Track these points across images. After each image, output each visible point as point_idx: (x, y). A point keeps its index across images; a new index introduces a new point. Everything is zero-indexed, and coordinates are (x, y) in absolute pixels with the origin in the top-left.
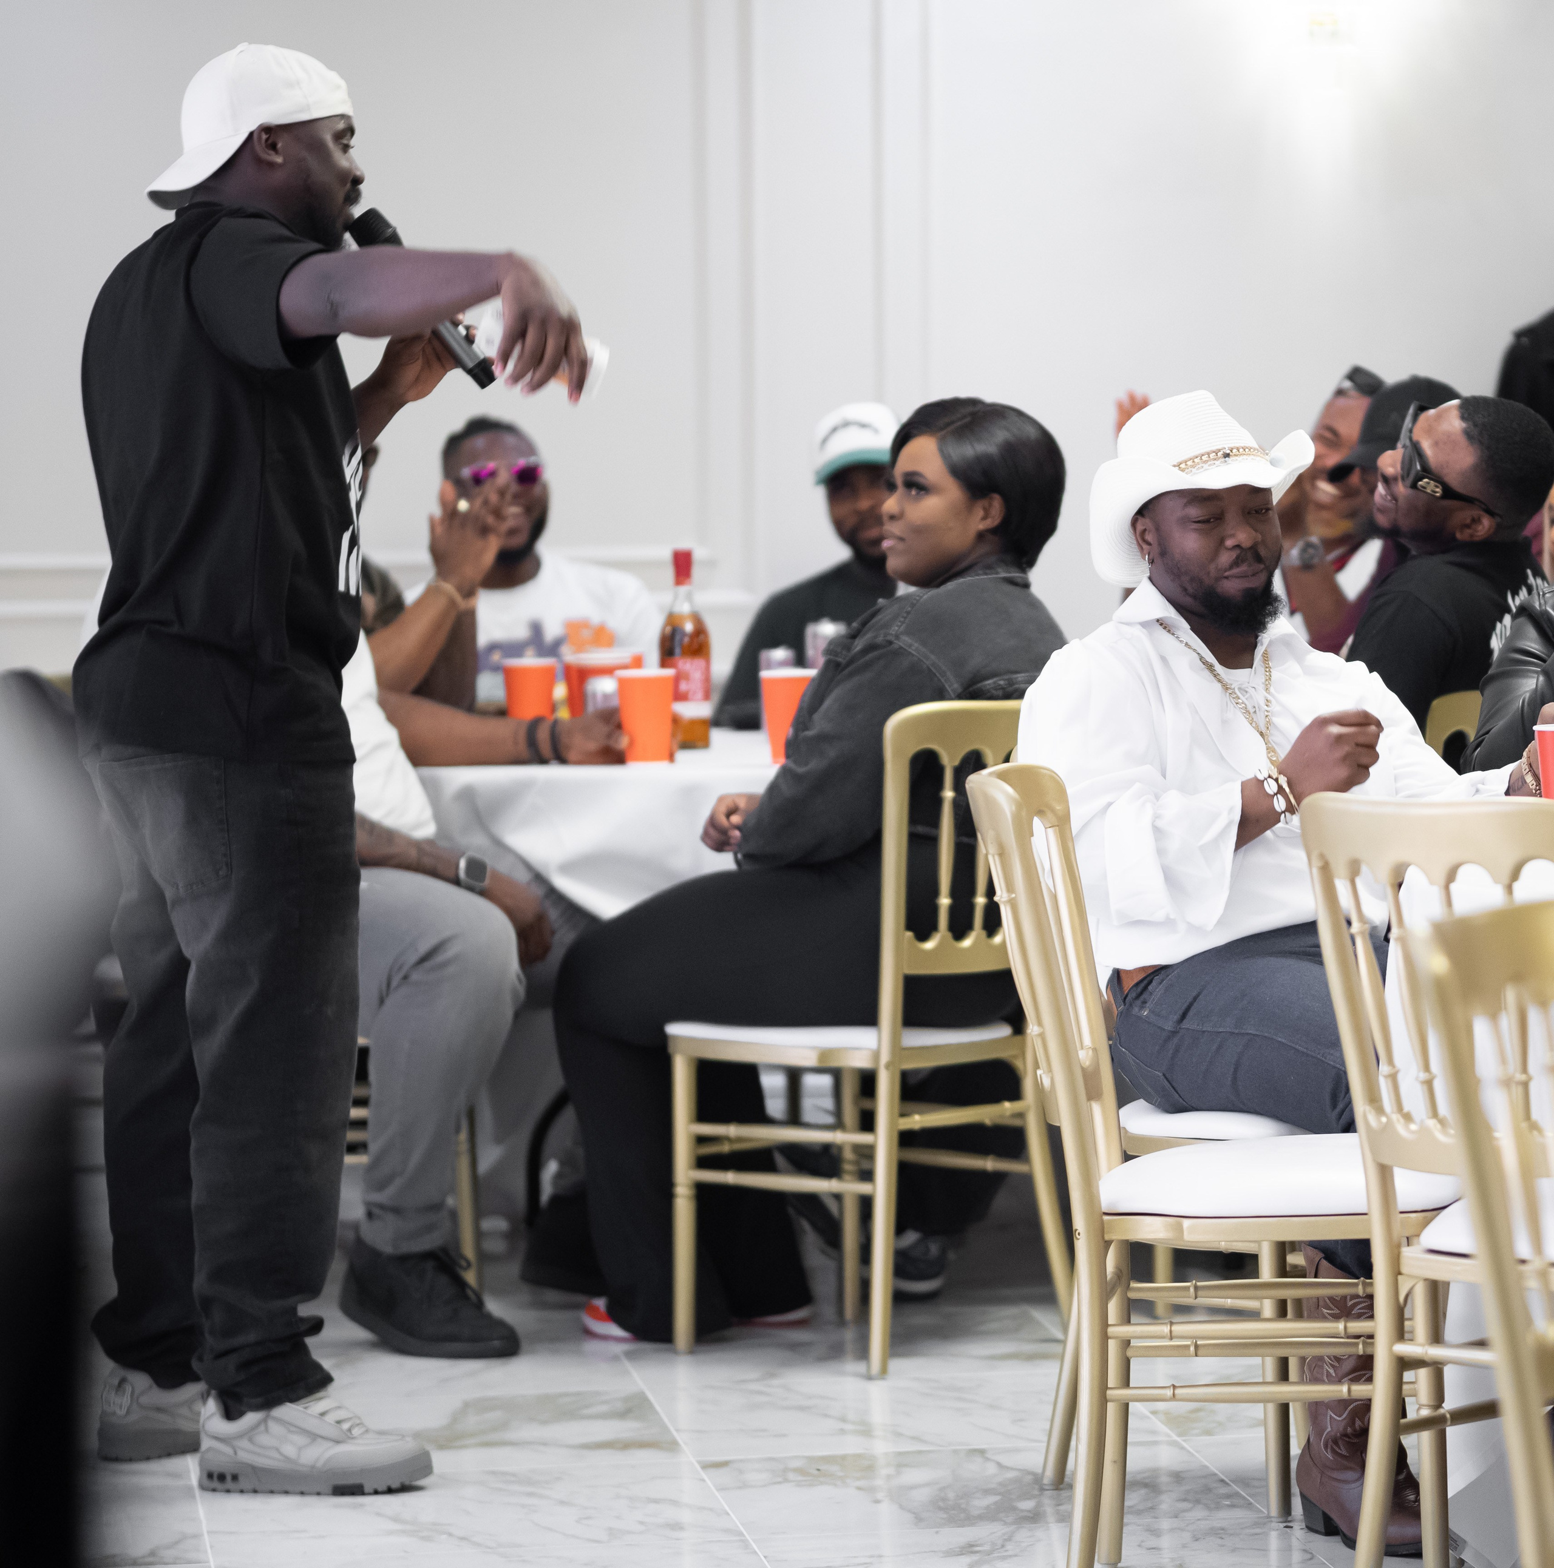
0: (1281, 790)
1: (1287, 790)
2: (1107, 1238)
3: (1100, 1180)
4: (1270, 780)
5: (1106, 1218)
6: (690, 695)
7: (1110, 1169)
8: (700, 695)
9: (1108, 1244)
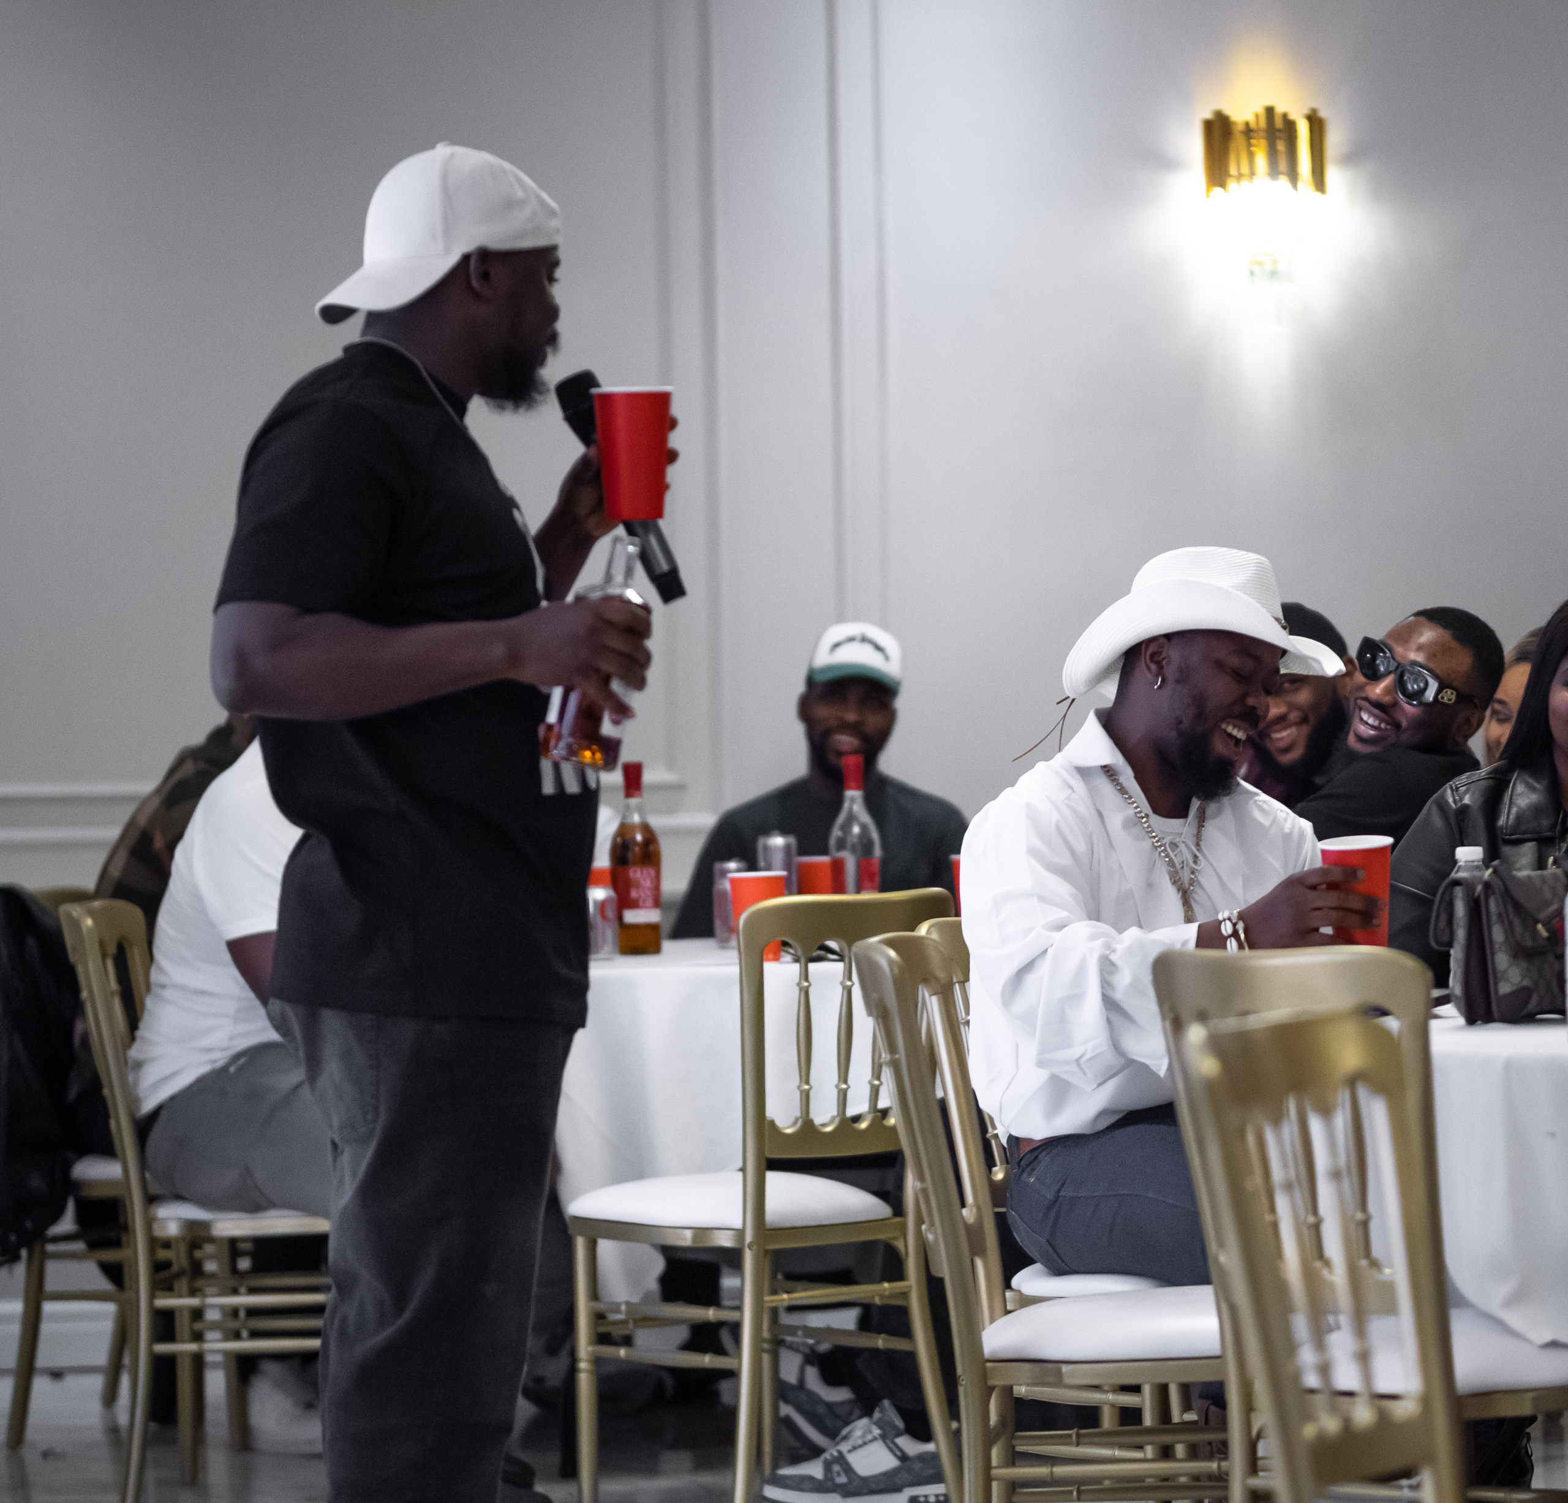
0: (1235, 934)
1: (1242, 936)
2: (990, 1383)
3: (983, 1330)
4: (1228, 922)
5: (989, 1365)
6: (641, 903)
7: (992, 1321)
8: (650, 902)
9: (991, 1389)
